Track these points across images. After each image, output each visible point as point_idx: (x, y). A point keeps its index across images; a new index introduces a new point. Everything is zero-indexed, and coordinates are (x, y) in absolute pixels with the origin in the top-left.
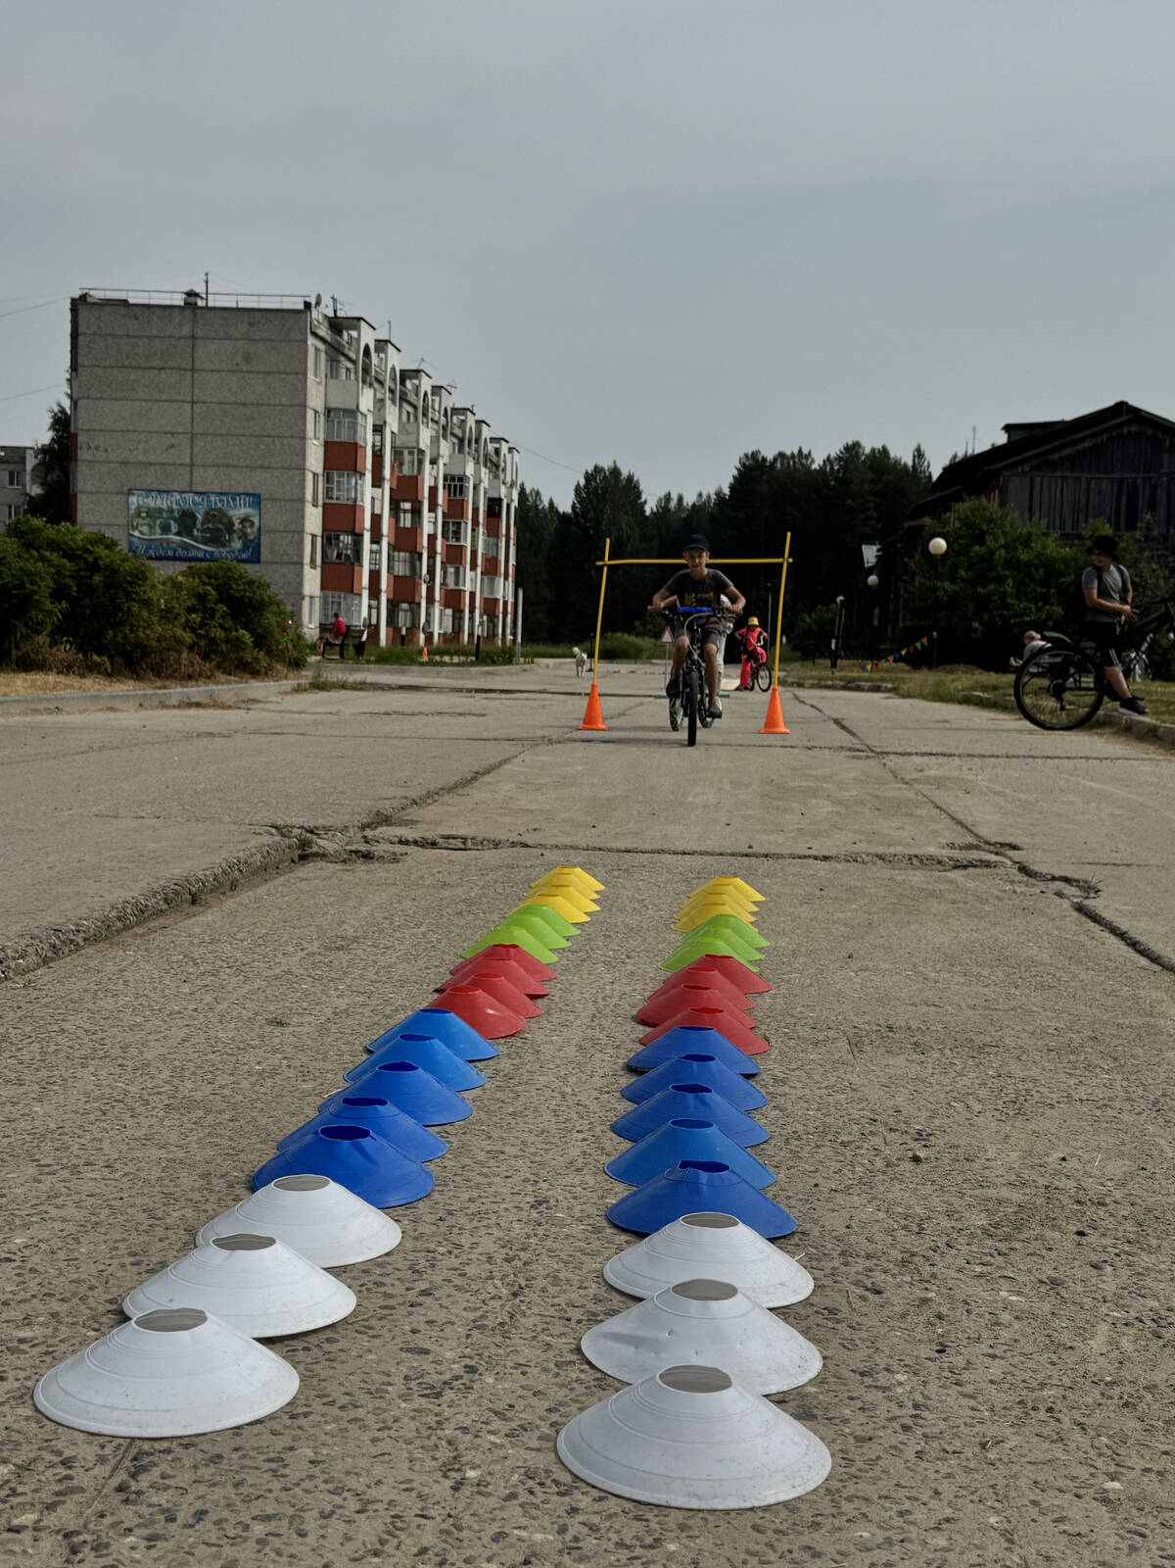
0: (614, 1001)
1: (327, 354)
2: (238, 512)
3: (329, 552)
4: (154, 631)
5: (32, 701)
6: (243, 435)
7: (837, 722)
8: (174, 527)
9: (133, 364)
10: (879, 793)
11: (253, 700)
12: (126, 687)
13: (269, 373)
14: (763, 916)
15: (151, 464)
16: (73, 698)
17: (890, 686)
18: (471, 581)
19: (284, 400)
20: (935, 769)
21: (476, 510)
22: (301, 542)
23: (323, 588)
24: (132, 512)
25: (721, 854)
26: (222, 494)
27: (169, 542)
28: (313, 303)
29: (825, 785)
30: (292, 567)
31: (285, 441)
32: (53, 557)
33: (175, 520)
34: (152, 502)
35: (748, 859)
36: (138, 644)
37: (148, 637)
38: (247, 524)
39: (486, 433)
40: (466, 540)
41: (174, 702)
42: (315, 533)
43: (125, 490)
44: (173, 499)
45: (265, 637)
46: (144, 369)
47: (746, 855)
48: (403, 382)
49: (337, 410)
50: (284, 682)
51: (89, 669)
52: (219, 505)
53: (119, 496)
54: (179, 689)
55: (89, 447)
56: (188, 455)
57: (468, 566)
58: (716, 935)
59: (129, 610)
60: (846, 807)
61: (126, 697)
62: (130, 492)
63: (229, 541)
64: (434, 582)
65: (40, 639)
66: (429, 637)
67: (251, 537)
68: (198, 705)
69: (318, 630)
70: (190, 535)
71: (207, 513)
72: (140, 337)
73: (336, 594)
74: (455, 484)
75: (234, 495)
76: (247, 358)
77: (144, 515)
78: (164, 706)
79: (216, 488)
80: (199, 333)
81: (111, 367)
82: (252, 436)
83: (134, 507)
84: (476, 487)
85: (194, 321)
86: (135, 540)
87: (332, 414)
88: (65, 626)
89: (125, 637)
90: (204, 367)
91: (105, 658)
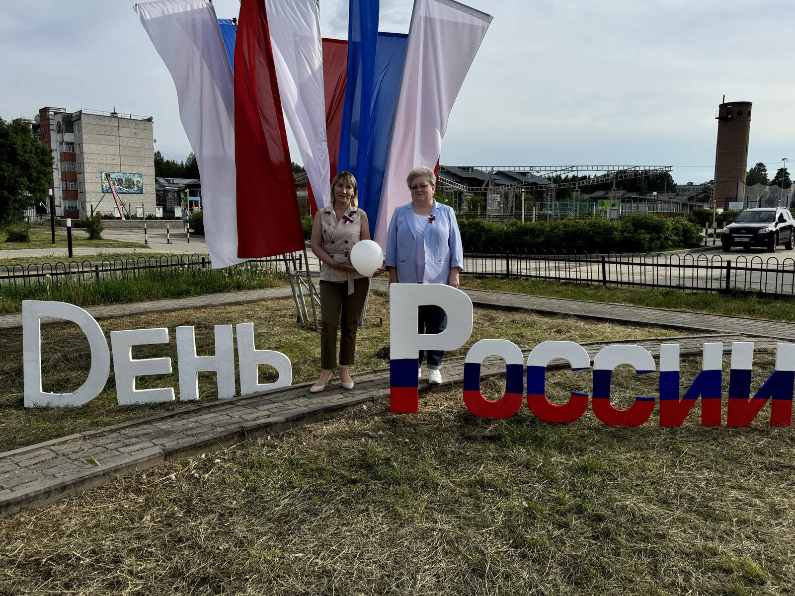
2: (135, 179)
6: (135, 156)
8: (116, 184)
9: (100, 133)
13: (142, 139)
15: (108, 164)
19: (147, 147)
24: (103, 179)
26: (130, 174)
27: (115, 188)
30: (152, 195)
31: (148, 159)
33: (116, 181)
38: (138, 182)
43: (100, 172)
44: (115, 175)
46: (104, 135)
52: (130, 177)
53: (98, 174)
55: (88, 159)
56: (119, 162)
63: (133, 187)
67: (140, 186)
70: (122, 186)
71: (126, 179)
72: (102, 125)
75: (134, 174)
76: (135, 134)
77: (106, 180)
79: (128, 172)
80: (121, 126)
81: (93, 134)
82: (138, 156)
85: (119, 122)
86: (104, 188)
90: (123, 136)
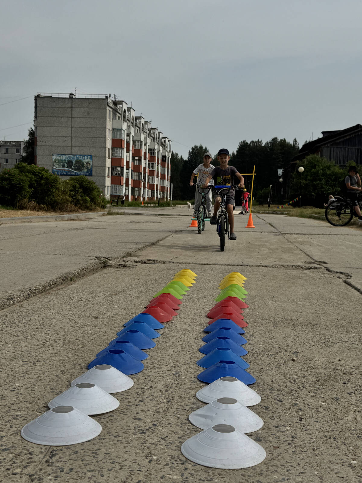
0: (200, 311)
1: (112, 112)
2: (85, 161)
3: (113, 173)
4: (60, 197)
5: (23, 219)
6: (87, 137)
7: (270, 224)
8: (66, 165)
9: (54, 116)
10: (283, 246)
11: (90, 218)
12: (51, 214)
13: (95, 118)
14: (246, 285)
15: (59, 146)
16: (35, 218)
17: (286, 213)
18: (157, 181)
19: (99, 127)
20: (300, 238)
21: (158, 159)
22: (105, 170)
23: (111, 184)
24: (53, 161)
25: (234, 265)
26: (81, 155)
27: (65, 170)
28: (108, 96)
29: (266, 244)
30: (102, 177)
31: (100, 139)
32: (29, 175)
33: (66, 163)
34: (60, 158)
35: (242, 267)
36: (55, 201)
37: (58, 199)
38: (88, 164)
39: (161, 136)
40: (155, 169)
41: (66, 219)
42: (109, 167)
43: (51, 154)
44: (66, 157)
45: (94, 199)
46: (57, 117)
47: (241, 265)
48: (136, 120)
49: (116, 129)
50: (100, 213)
51: (40, 209)
52: (80, 159)
53: (49, 156)
54: (68, 215)
55: (40, 141)
56: (70, 144)
57: (156, 177)
58: (232, 290)
59: (52, 191)
60: (273, 250)
61: (52, 217)
62: (53, 155)
63: (83, 169)
64: (145, 181)
65: (25, 200)
66: (144, 198)
67: (90, 168)
68: (73, 220)
69: (110, 197)
70: (71, 168)
71: (76, 161)
72: (56, 107)
73: (116, 185)
74: (152, 151)
75: (84, 155)
76: (88, 113)
77: (57, 162)
78: (63, 220)
79: (79, 153)
80: (74, 106)
81: (47, 117)
82: (89, 137)
83: (54, 159)
84: (158, 152)
85: (72, 103)
86: (54, 169)
87: (114, 130)
88: (33, 196)
89: (51, 199)
90: (75, 116)
91: (45, 206)
